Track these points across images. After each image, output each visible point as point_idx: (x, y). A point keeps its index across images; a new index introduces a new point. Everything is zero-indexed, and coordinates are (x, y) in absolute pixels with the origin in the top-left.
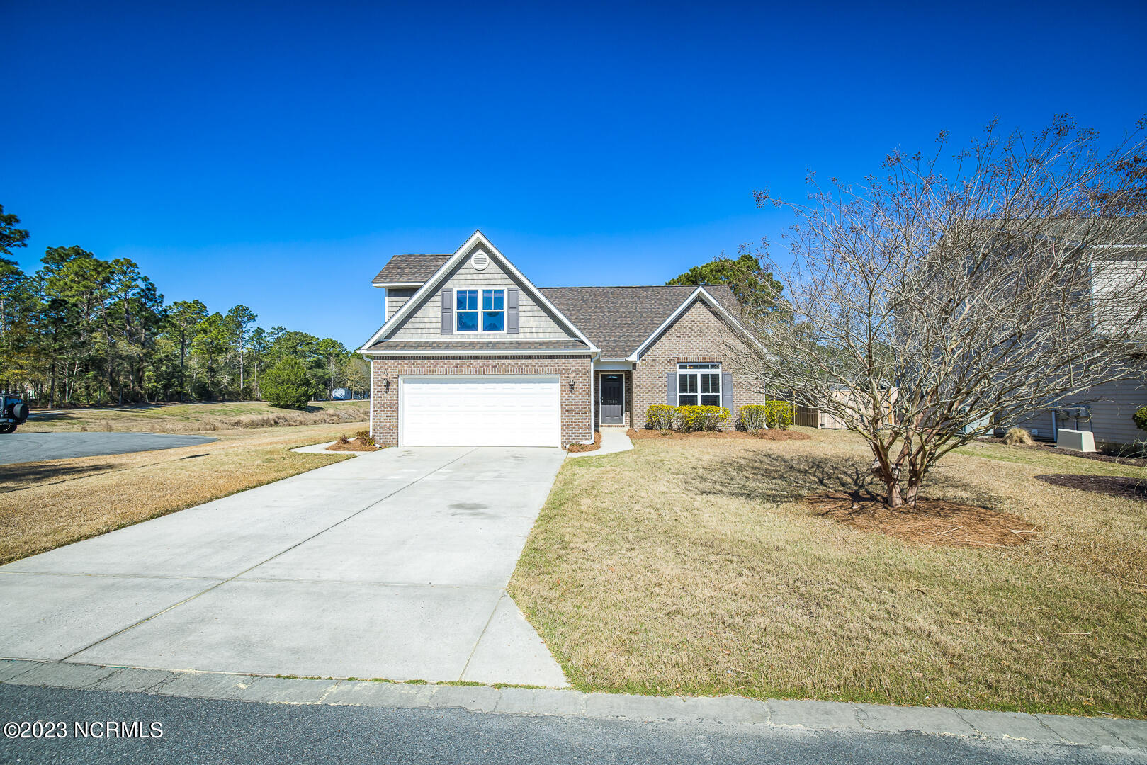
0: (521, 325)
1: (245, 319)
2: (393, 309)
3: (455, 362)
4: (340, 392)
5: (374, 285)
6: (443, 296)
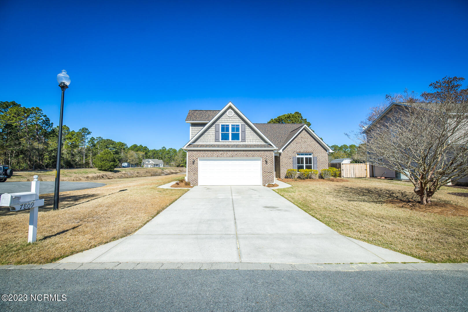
0: (246, 138)
1: (86, 134)
2: (194, 132)
3: (221, 152)
4: (125, 164)
5: (186, 122)
6: (216, 127)
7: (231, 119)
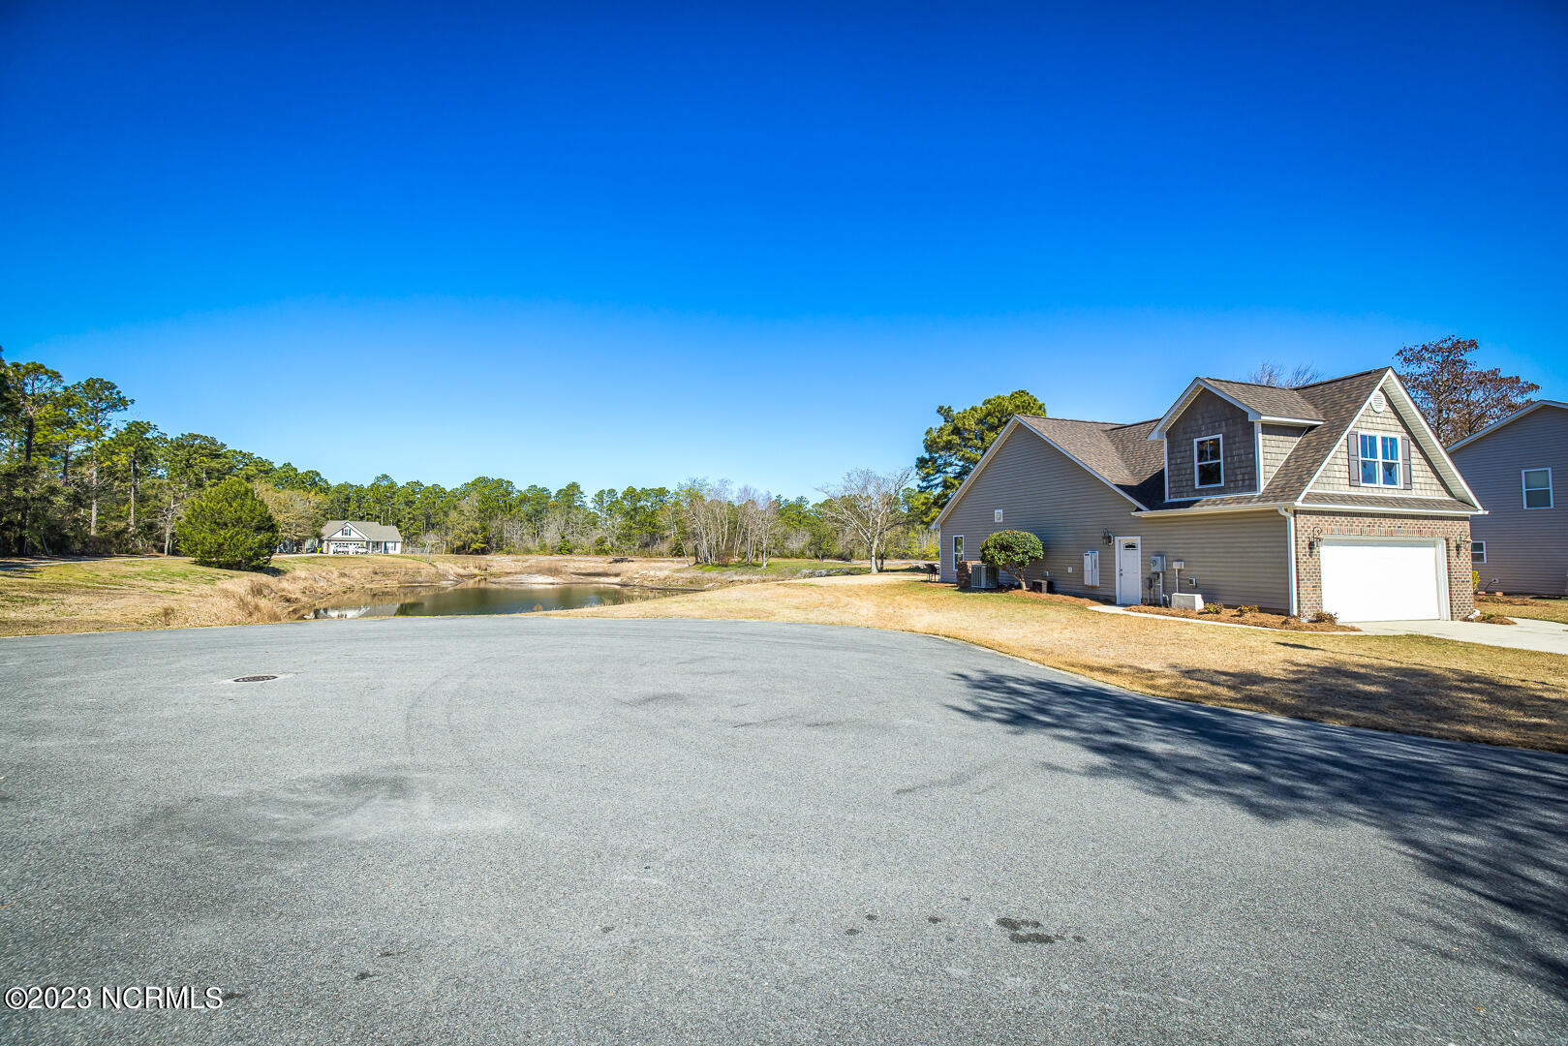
0: (1413, 479)
1: (103, 406)
2: (1268, 452)
6: (1349, 440)
7: (1379, 420)
